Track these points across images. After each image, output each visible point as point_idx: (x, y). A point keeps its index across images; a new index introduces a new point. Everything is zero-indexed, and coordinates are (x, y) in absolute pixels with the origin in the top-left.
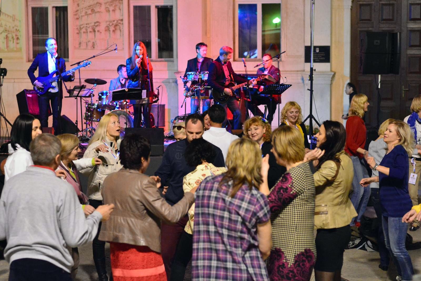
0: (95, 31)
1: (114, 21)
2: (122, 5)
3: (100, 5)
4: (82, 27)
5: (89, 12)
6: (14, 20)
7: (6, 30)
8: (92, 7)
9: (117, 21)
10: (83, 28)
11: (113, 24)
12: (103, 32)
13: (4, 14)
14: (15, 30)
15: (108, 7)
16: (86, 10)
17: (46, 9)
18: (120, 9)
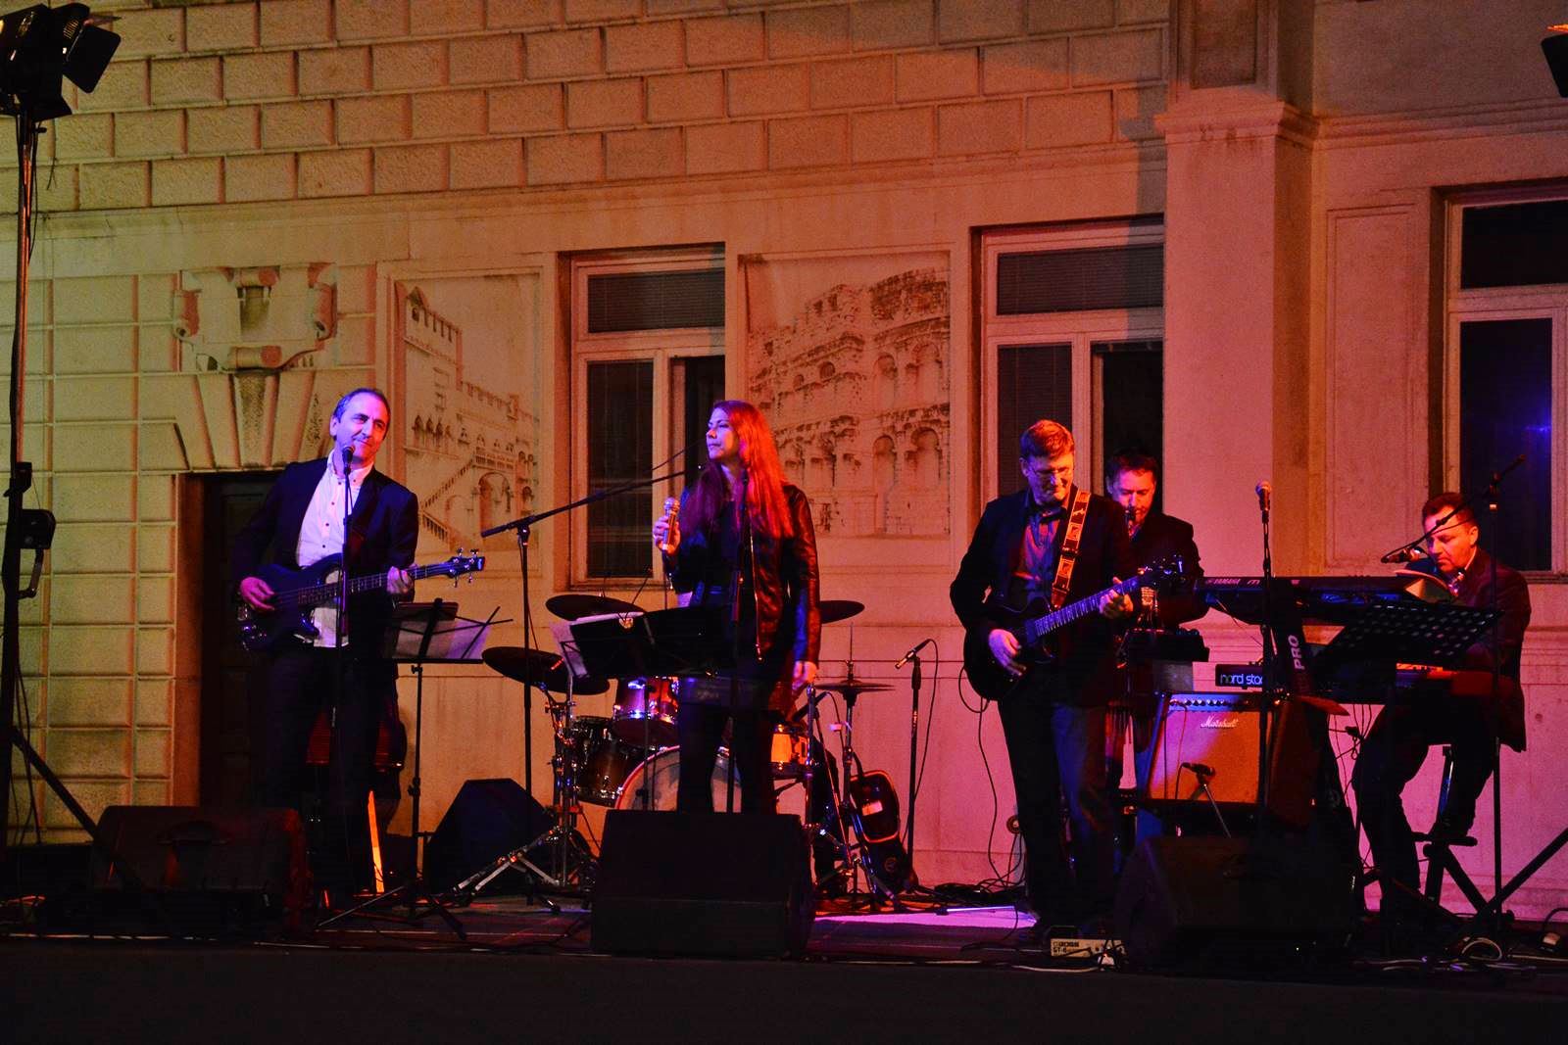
0: (833, 459)
1: (912, 413)
2: (945, 346)
3: (855, 346)
4: (781, 439)
5: (812, 374)
6: (512, 415)
7: (479, 459)
8: (822, 354)
9: (927, 412)
10: (783, 446)
11: (907, 426)
12: (868, 462)
13: (476, 394)
14: (517, 458)
15: (889, 356)
16: (801, 371)
17: (647, 367)
18: (939, 362)
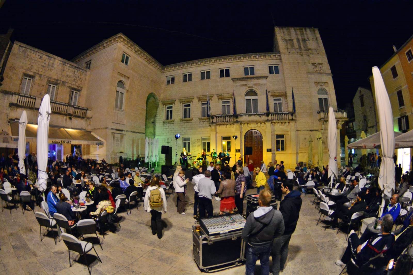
9: (199, 145)
12: (197, 147)
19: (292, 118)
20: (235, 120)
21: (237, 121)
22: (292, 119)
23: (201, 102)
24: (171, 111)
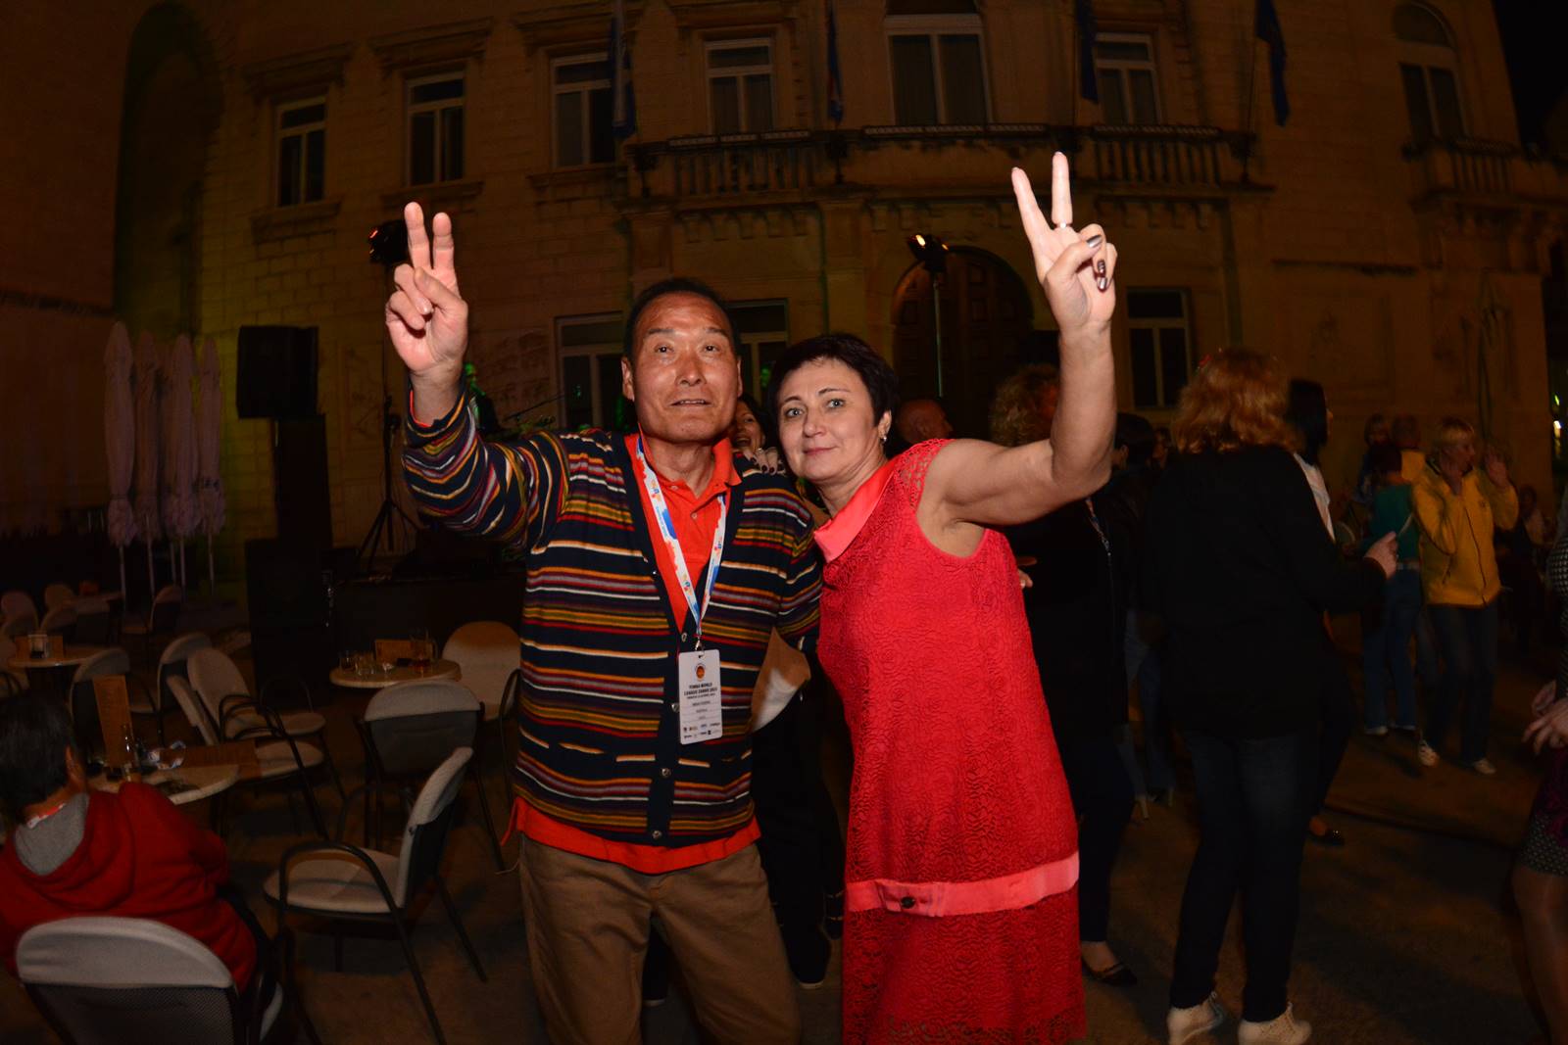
1: (536, 381)
9: (541, 380)
11: (534, 385)
19: (1245, 177)
20: (828, 175)
21: (839, 178)
22: (1245, 183)
23: (553, 55)
24: (317, 140)
